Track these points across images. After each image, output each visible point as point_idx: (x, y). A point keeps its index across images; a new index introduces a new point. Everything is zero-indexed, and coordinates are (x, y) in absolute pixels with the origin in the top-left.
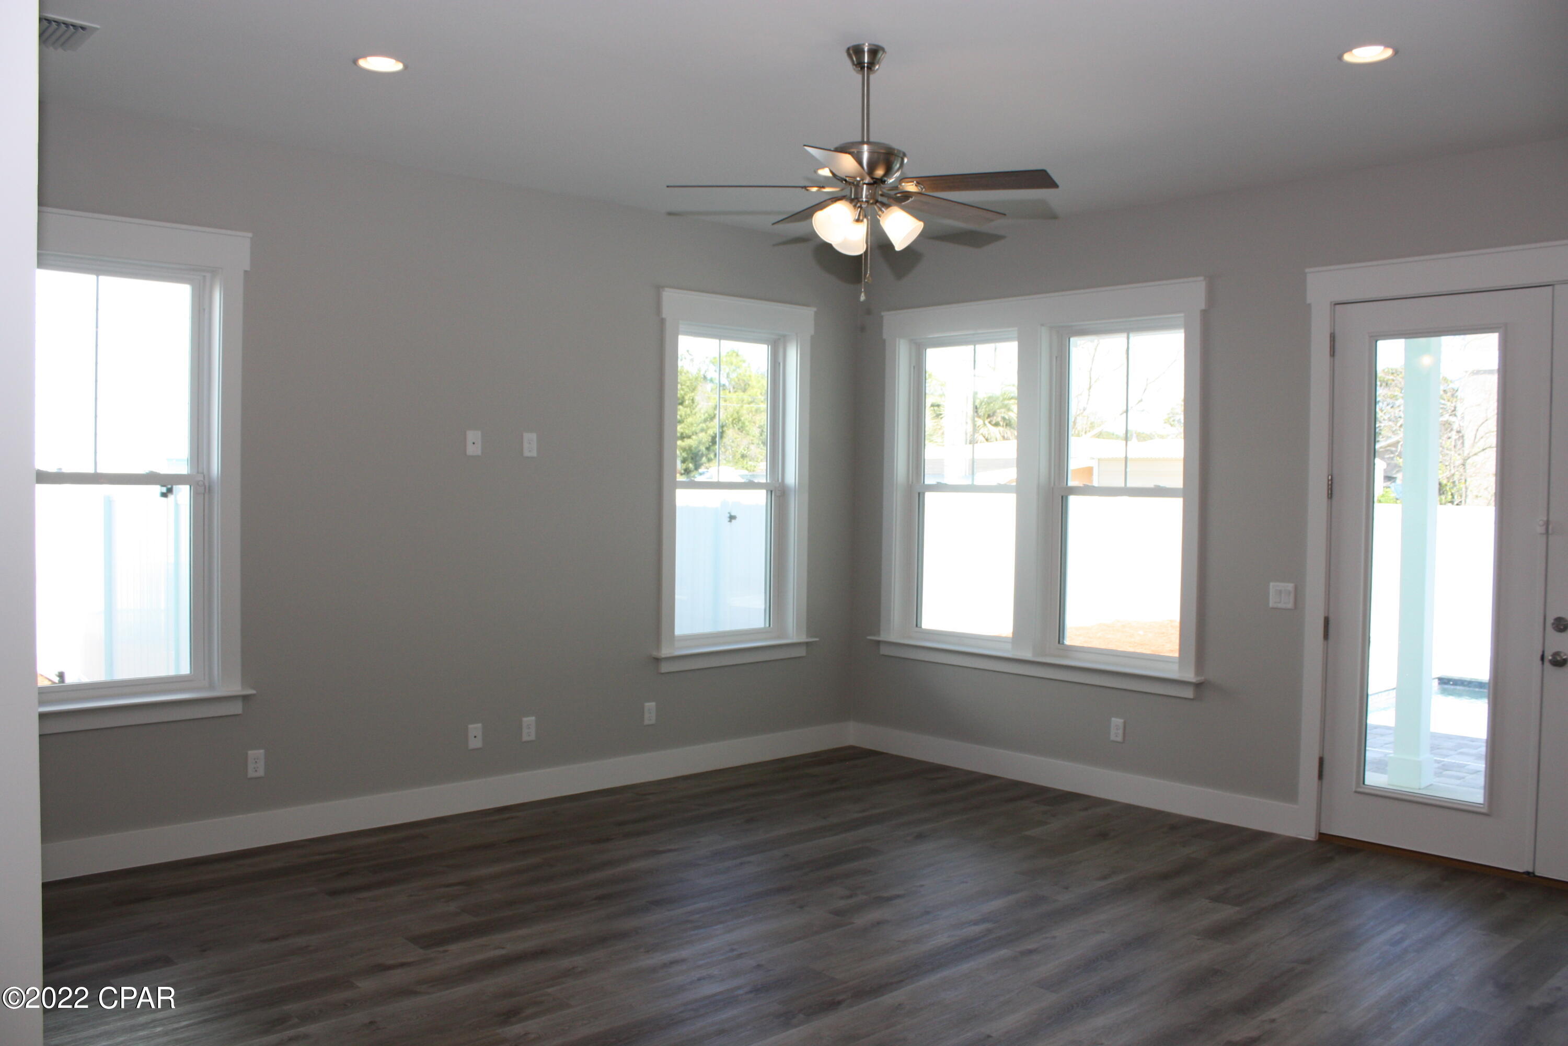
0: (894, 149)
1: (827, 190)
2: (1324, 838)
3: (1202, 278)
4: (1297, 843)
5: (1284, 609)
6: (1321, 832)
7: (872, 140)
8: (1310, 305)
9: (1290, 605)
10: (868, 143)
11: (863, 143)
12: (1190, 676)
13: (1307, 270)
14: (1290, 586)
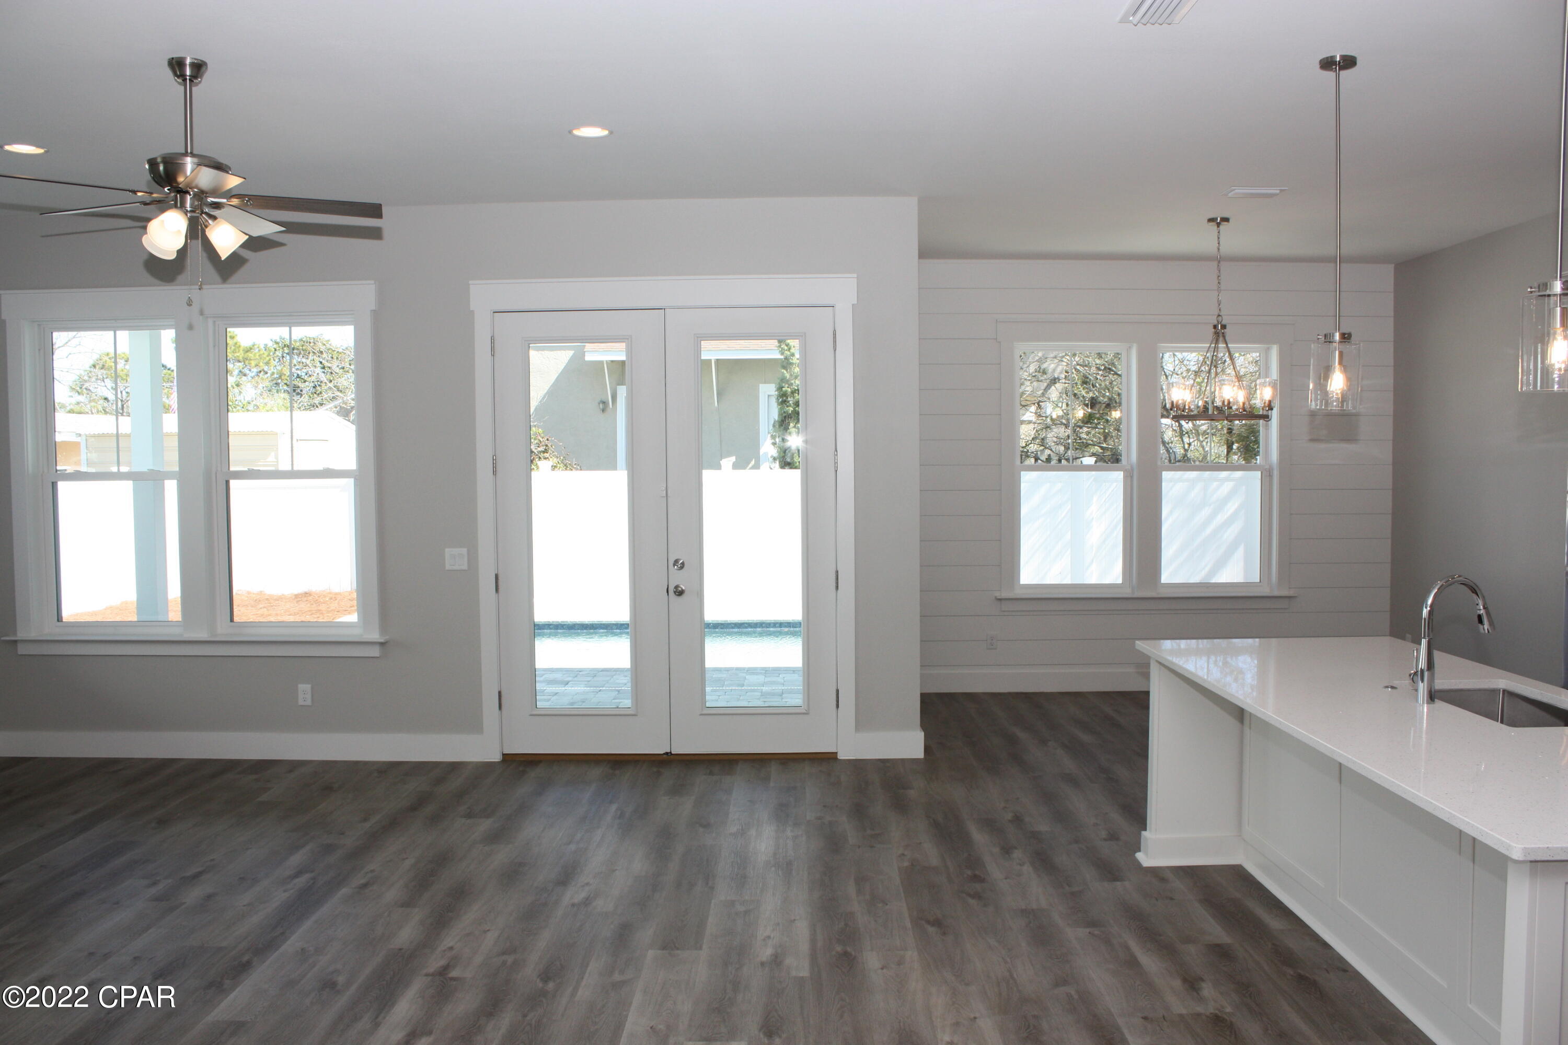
0: (222, 164)
1: (155, 195)
2: (508, 759)
3: (372, 282)
4: (489, 766)
5: (459, 570)
6: (504, 753)
7: (195, 152)
8: (473, 311)
9: (465, 567)
10: (193, 155)
11: (186, 154)
12: (375, 635)
13: (470, 282)
14: (464, 551)
